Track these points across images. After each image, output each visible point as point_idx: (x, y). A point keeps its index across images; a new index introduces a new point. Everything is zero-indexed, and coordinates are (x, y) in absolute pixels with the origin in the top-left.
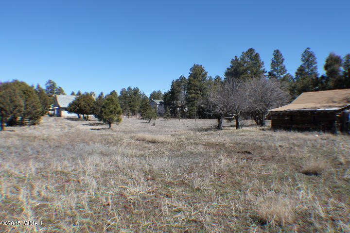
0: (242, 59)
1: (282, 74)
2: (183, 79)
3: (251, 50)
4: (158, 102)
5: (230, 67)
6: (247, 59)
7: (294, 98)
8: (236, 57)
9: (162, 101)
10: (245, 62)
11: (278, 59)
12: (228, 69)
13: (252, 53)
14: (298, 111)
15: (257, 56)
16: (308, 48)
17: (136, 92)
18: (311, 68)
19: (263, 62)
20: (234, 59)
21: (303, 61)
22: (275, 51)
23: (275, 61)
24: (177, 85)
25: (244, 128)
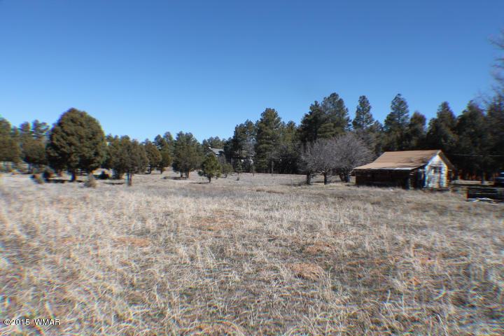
0: (324, 106)
1: (368, 124)
2: (249, 124)
3: (334, 95)
4: (216, 151)
5: (309, 114)
6: (329, 105)
7: (379, 156)
8: (316, 102)
9: (222, 150)
10: (327, 110)
11: (364, 105)
12: (307, 116)
13: (335, 99)
14: (379, 170)
15: (341, 102)
16: (399, 95)
17: (189, 137)
18: (402, 117)
19: (347, 109)
20: (314, 104)
21: (393, 109)
22: (361, 97)
23: (361, 108)
24: (241, 131)
25: (331, 184)
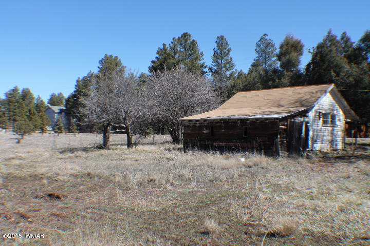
0: (172, 48)
1: (227, 70)
2: (91, 75)
3: (185, 35)
4: (56, 109)
5: (155, 60)
6: (178, 47)
7: (224, 101)
8: (164, 45)
9: (64, 108)
10: (176, 53)
11: (222, 49)
12: (153, 62)
13: (186, 40)
14: (221, 120)
15: (194, 44)
16: (265, 35)
17: (26, 95)
18: (269, 63)
19: (202, 53)
20: (162, 47)
21: (257, 52)
22: (218, 38)
23: (219, 51)
24: (82, 87)
25: (139, 147)
